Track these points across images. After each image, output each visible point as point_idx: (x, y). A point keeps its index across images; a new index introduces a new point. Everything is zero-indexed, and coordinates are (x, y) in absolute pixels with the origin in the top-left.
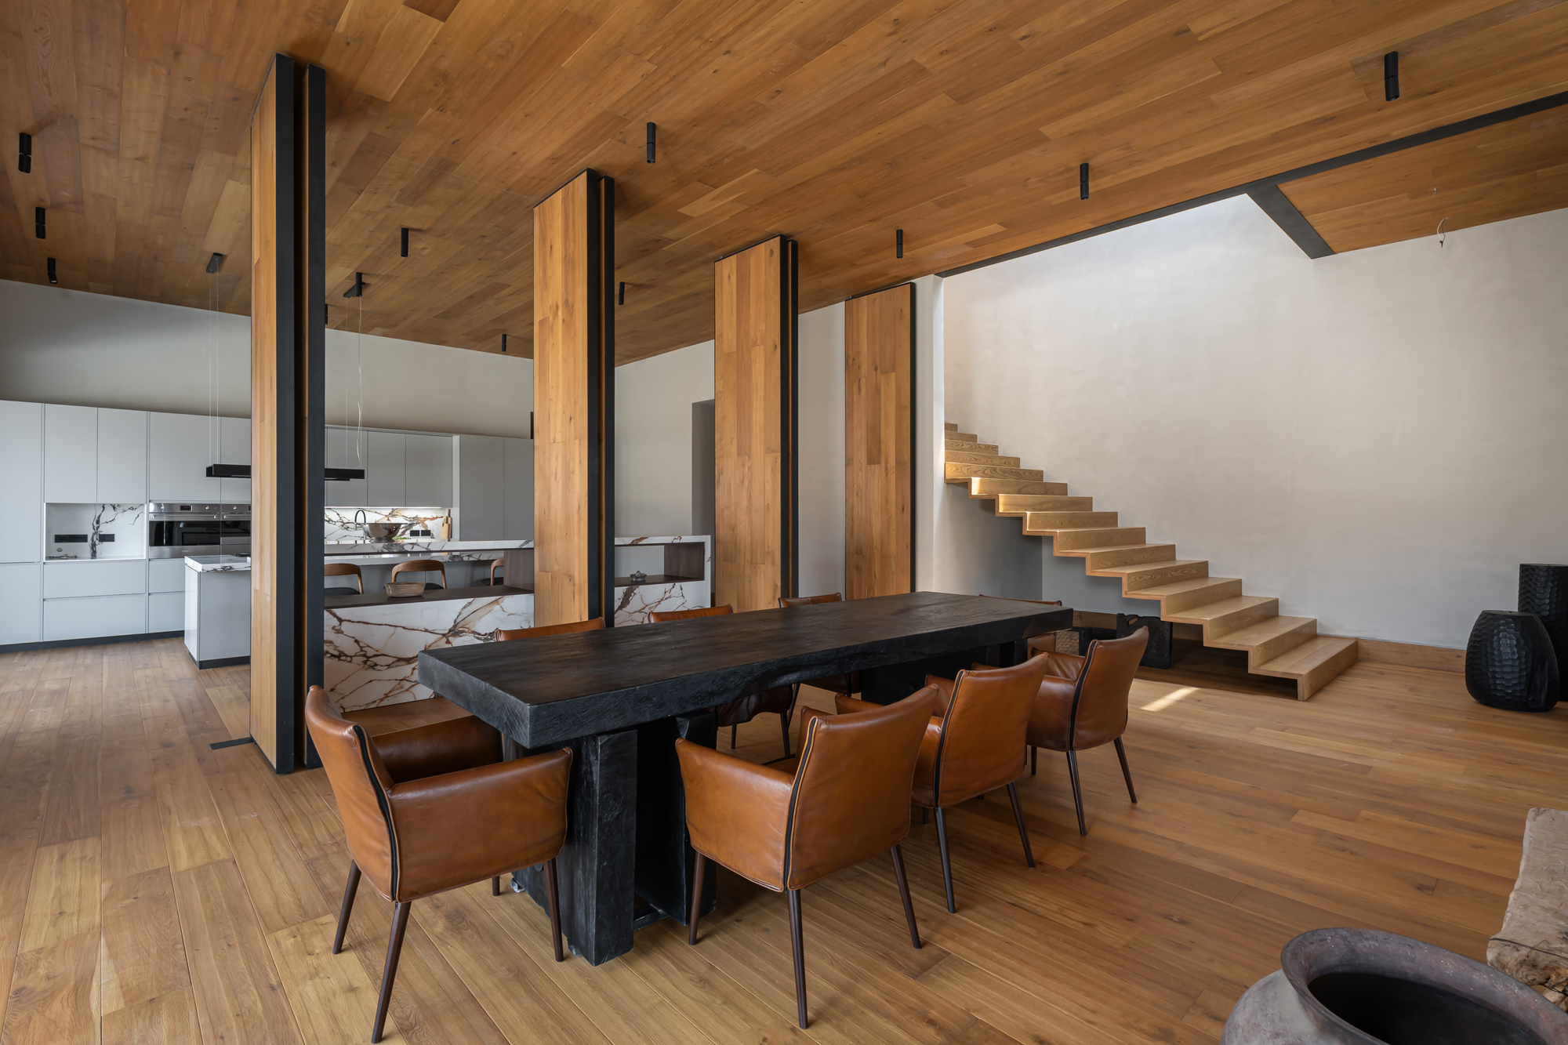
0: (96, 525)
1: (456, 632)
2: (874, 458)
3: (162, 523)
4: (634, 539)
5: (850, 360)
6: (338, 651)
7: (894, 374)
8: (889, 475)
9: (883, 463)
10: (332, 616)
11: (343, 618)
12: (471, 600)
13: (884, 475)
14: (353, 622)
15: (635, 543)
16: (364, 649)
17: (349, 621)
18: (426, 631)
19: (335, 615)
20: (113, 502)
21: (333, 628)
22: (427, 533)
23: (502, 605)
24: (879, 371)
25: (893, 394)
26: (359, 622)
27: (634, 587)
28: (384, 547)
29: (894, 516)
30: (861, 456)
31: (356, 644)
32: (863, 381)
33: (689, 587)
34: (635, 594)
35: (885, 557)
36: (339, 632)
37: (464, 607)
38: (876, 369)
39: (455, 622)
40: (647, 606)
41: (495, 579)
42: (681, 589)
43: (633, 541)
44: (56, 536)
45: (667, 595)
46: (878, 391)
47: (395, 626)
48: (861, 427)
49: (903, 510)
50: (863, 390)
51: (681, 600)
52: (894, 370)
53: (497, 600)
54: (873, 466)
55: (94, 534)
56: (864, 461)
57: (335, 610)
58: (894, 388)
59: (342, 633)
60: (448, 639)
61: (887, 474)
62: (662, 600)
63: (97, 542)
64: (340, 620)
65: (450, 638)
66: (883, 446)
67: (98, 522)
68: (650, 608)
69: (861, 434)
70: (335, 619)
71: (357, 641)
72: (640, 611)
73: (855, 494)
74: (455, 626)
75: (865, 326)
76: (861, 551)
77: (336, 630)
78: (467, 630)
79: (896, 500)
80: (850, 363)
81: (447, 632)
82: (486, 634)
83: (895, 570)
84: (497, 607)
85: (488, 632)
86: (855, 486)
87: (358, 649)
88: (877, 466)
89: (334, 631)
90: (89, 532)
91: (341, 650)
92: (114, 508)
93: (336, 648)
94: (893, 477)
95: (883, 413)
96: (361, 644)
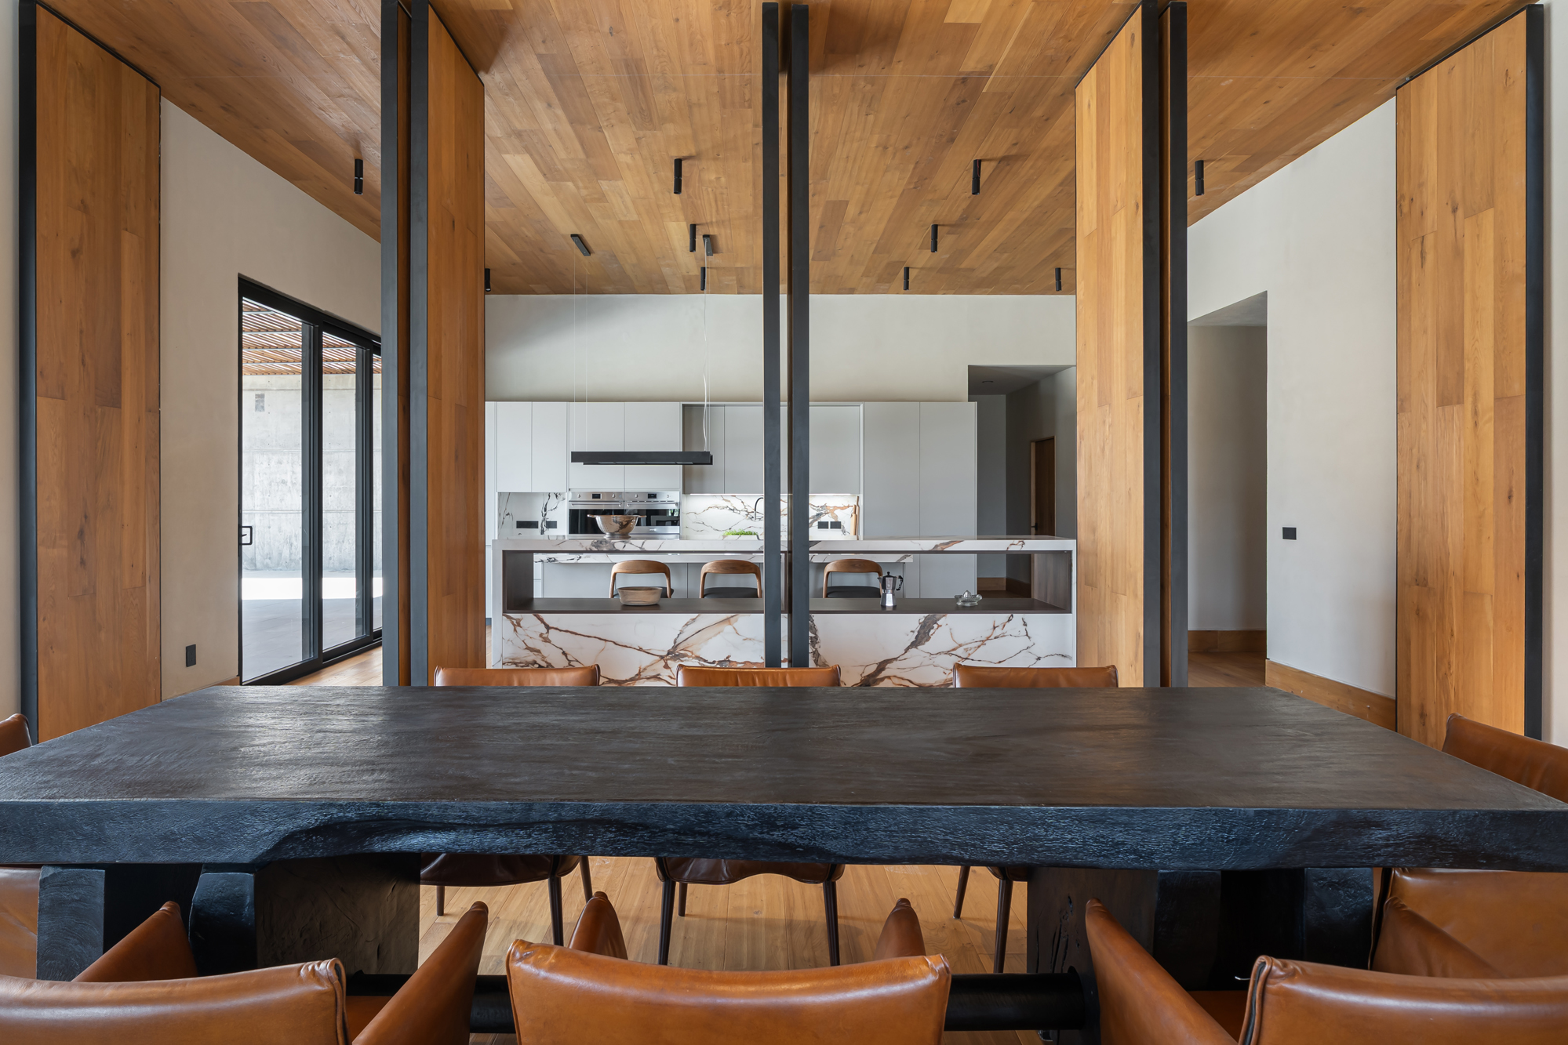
0: (544, 513)
1: (676, 656)
2: (1450, 395)
3: (578, 510)
4: (938, 542)
5: (1406, 204)
6: (546, 662)
7: (1490, 212)
8: (1480, 424)
9: (1468, 401)
10: (540, 622)
11: (550, 626)
12: (694, 615)
13: (1470, 424)
14: (560, 631)
15: (939, 549)
16: (572, 663)
17: (556, 629)
18: (640, 649)
19: (542, 621)
20: (556, 492)
21: (541, 635)
22: (836, 525)
23: (735, 625)
24: (1460, 212)
25: (1490, 254)
26: (567, 631)
27: (938, 616)
28: (592, 544)
29: (1490, 511)
30: (1427, 390)
31: (564, 656)
32: (1430, 241)
33: (1040, 622)
34: (939, 626)
35: (1470, 595)
36: (546, 640)
37: (687, 625)
38: (1455, 210)
39: (675, 642)
40: (960, 646)
41: (827, 588)
42: (1025, 624)
43: (936, 546)
44: (518, 522)
45: (998, 632)
46: (1458, 253)
47: (606, 640)
48: (1425, 332)
49: (1510, 497)
50: (1430, 257)
51: (1024, 642)
52: (1491, 204)
53: (728, 619)
54: (1447, 408)
55: (543, 521)
56: (1431, 399)
57: (542, 615)
58: (1491, 242)
59: (550, 642)
60: (666, 663)
61: (1476, 424)
62: (988, 639)
63: (545, 529)
64: (548, 627)
65: (669, 662)
66: (1468, 365)
67: (545, 510)
68: (966, 650)
69: (1425, 345)
70: (543, 625)
71: (564, 653)
72: (948, 653)
73: (1415, 466)
74: (675, 647)
75: (1433, 127)
76: (1425, 579)
77: (543, 638)
78: (690, 654)
79: (1495, 477)
80: (1405, 209)
81: (665, 653)
82: (714, 662)
83: (1491, 624)
84: (728, 628)
85: (717, 660)
86: (1415, 451)
87: (566, 663)
88: (1456, 408)
89: (541, 639)
90: (539, 519)
91: (549, 661)
92: (557, 496)
93: (543, 658)
94: (1488, 429)
95: (1468, 297)
96: (570, 658)
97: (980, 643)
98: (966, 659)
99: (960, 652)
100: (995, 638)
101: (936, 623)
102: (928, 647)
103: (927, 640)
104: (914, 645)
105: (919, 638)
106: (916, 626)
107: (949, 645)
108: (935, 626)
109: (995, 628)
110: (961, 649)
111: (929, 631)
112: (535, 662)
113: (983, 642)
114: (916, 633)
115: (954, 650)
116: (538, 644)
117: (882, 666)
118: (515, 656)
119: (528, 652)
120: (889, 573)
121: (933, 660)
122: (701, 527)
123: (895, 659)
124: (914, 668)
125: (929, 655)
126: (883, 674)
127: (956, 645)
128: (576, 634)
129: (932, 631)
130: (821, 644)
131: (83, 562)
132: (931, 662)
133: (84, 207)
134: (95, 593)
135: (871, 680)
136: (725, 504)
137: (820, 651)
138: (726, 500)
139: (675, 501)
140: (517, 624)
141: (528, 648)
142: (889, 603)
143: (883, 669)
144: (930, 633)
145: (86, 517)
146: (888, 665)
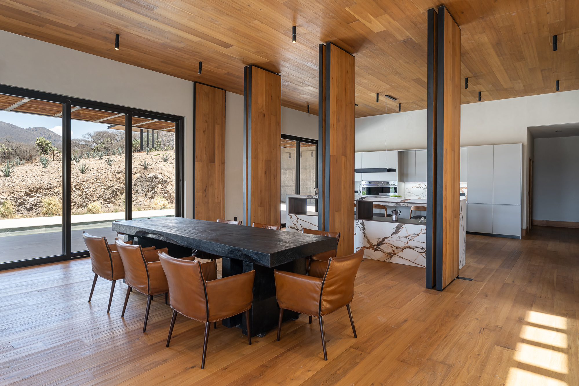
97: (417, 235)
98: (412, 240)
99: (410, 237)
100: (422, 234)
101: (401, 227)
102: (398, 234)
103: (399, 232)
104: (394, 233)
105: (396, 231)
106: (395, 227)
107: (406, 235)
108: (401, 228)
109: (422, 230)
110: (410, 236)
111: (399, 229)
112: (295, 228)
113: (418, 235)
114: (395, 230)
115: (407, 236)
116: (295, 223)
117: (384, 239)
118: (291, 226)
119: (293, 225)
120: (395, 209)
121: (401, 239)
122: (410, 194)
123: (388, 237)
124: (394, 241)
125: (399, 237)
126: (384, 242)
127: (408, 235)
128: (304, 221)
129: (400, 229)
130: (366, 230)
131: (205, 196)
132: (400, 240)
133: (206, 121)
134: (208, 203)
135: (381, 243)
136: (419, 186)
137: (365, 232)
138: (419, 185)
139: (395, 185)
140: (291, 217)
141: (293, 224)
142: (394, 219)
143: (384, 240)
144: (400, 230)
145: (206, 187)
146: (386, 239)
